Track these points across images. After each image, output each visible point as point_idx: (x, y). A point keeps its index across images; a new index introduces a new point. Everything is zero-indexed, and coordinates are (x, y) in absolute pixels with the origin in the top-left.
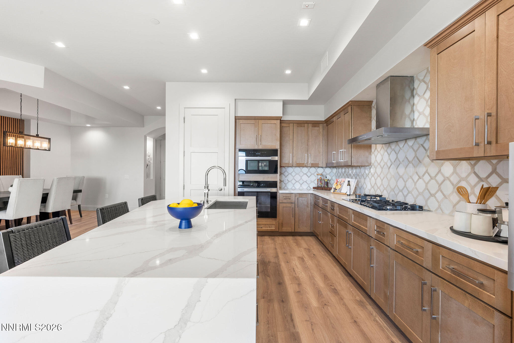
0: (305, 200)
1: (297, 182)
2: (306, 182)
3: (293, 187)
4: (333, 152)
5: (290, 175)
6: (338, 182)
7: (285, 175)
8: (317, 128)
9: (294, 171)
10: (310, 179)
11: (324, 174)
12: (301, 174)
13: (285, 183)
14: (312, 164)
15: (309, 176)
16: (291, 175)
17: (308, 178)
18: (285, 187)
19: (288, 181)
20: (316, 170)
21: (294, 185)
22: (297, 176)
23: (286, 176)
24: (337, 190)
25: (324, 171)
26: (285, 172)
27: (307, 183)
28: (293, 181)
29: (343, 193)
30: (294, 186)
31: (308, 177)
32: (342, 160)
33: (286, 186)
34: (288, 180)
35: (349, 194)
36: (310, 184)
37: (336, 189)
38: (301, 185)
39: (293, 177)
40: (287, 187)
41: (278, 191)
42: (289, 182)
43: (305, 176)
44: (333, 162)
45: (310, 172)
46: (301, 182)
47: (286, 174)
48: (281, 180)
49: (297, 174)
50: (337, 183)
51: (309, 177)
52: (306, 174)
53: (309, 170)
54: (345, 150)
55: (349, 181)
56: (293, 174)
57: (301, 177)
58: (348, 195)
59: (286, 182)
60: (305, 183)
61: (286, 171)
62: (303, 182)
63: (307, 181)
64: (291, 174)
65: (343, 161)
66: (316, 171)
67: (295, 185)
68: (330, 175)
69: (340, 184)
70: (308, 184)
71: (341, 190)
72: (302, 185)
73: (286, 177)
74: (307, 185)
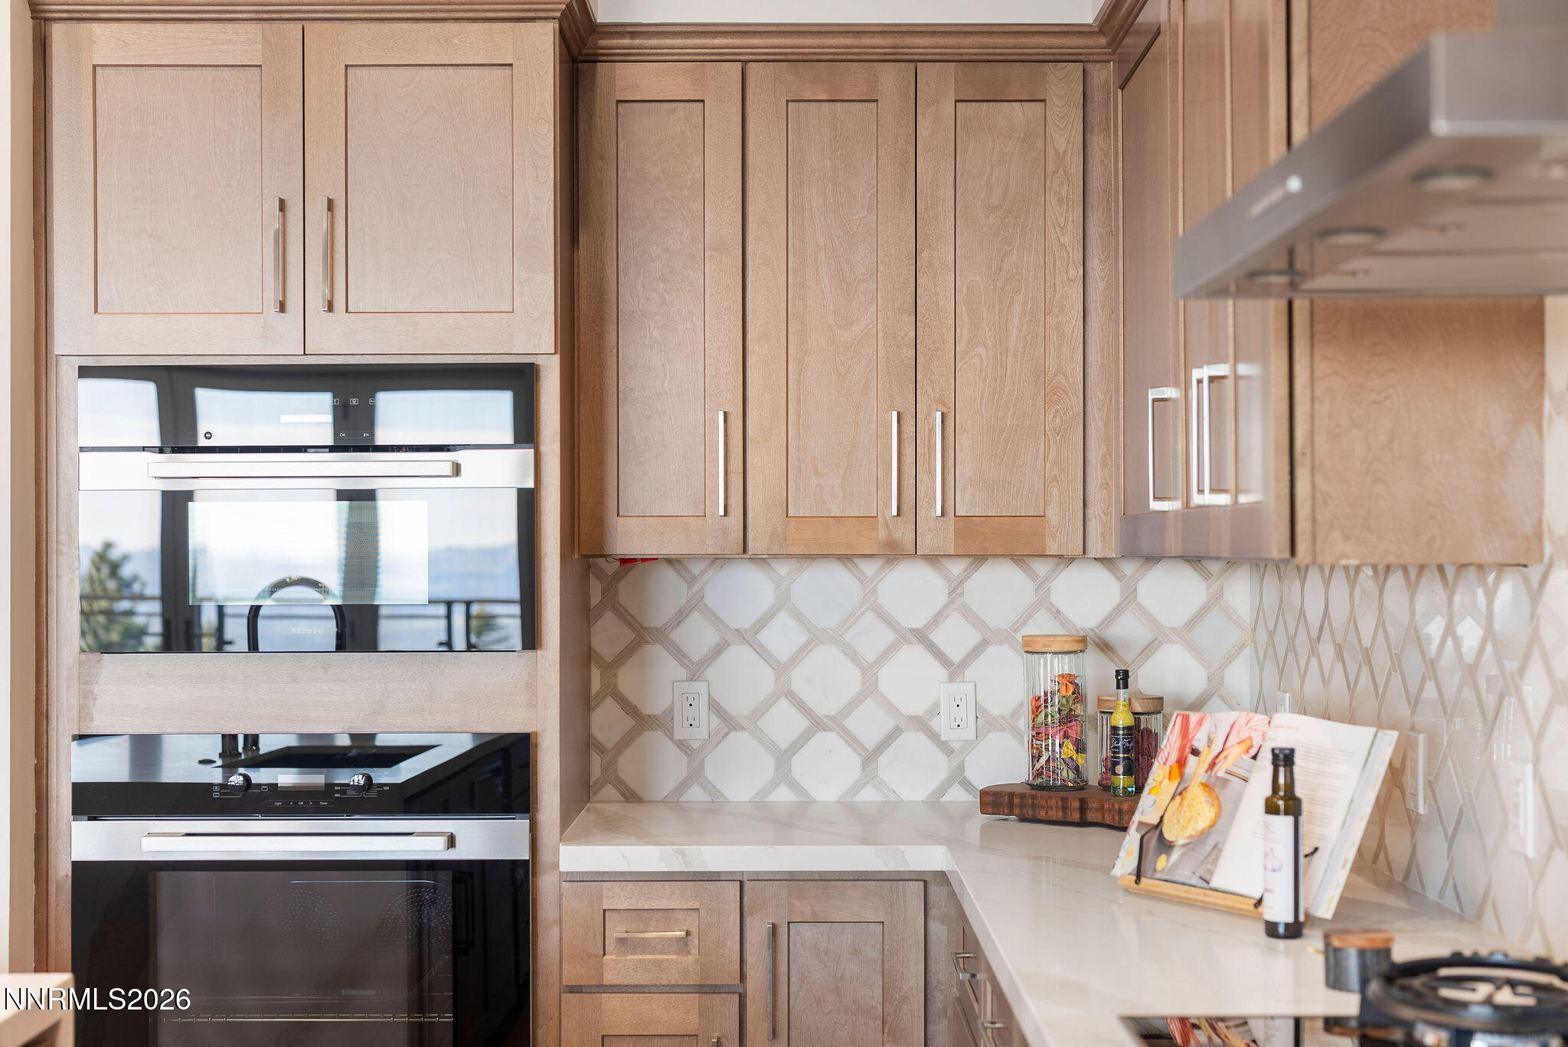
0: (855, 952)
1: (817, 724)
2: (921, 724)
3: (773, 785)
4: (1153, 394)
5: (739, 655)
6: (1195, 752)
7: (680, 655)
8: (1017, 114)
9: (783, 602)
10: (968, 688)
11: (1128, 630)
12: (871, 637)
13: (683, 745)
14: (967, 525)
15: (956, 657)
16: (760, 650)
17: (952, 679)
18: (683, 787)
19: (716, 721)
20: (1042, 587)
21: (784, 758)
22: (825, 656)
23: (696, 655)
24: (1175, 855)
25: (1129, 598)
26: (681, 617)
27: (934, 736)
28: (784, 723)
29: (1229, 901)
30: (783, 773)
31: (942, 673)
32: (1213, 491)
33: (695, 774)
34: (714, 706)
35: (1280, 912)
36: (969, 746)
37: (1166, 846)
38: (870, 758)
39: (782, 670)
40: (709, 788)
41: (545, 856)
42: (730, 724)
43: (915, 653)
44: (1155, 506)
45: (971, 617)
46: (870, 725)
47: (697, 635)
48: (647, 710)
49: (816, 638)
50: (1181, 763)
51: (955, 670)
52: (921, 636)
53: (956, 589)
54: (1243, 369)
55: (1284, 759)
56: (782, 637)
57: (870, 671)
58: (1272, 930)
59: (700, 726)
60: (914, 741)
61: (696, 603)
62: (896, 733)
63: (935, 710)
64: (749, 637)
65: (1223, 499)
66: (1043, 601)
67: (800, 765)
68: (1193, 648)
69: (1205, 785)
70: (946, 748)
71: (1217, 850)
72: (883, 760)
73: (696, 671)
74: (941, 766)
